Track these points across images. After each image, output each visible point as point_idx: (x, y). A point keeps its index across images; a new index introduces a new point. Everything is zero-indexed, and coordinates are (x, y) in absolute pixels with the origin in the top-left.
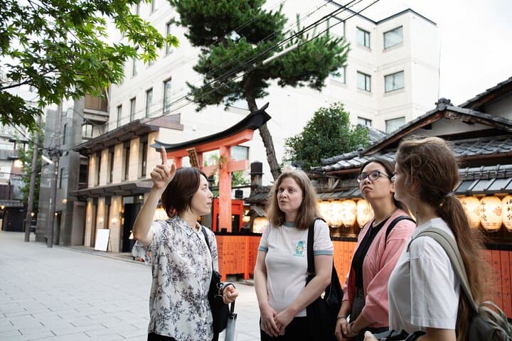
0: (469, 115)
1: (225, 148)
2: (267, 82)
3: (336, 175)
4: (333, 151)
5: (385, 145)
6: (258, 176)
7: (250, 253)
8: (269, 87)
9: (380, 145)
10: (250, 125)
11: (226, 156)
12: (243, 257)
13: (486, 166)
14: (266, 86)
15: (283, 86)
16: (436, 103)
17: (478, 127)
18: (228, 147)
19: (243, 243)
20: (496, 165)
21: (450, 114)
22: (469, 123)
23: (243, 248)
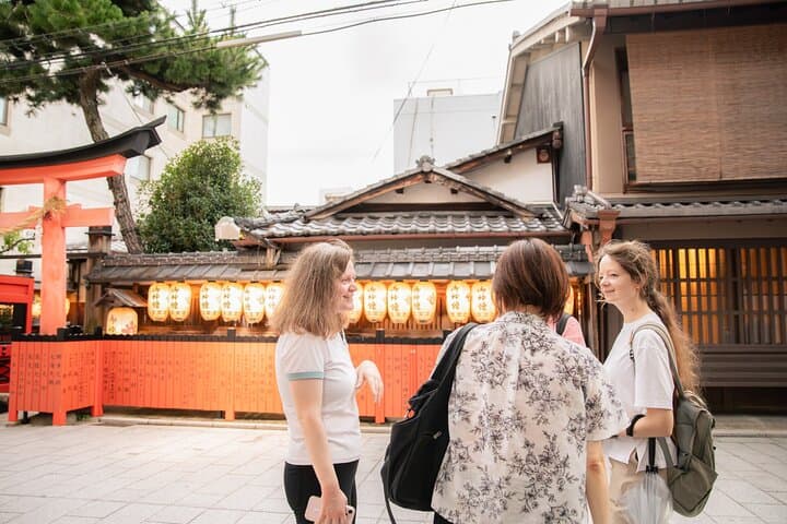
0: (459, 182)
1: (57, 183)
2: (107, 82)
3: (279, 244)
4: (227, 208)
5: (343, 207)
6: (105, 238)
7: (106, 370)
8: (111, 93)
9: (336, 206)
10: (125, 148)
11: (60, 196)
12: (92, 378)
13: (480, 245)
14: (106, 89)
15: (135, 95)
16: (417, 162)
17: (463, 198)
18: (63, 182)
19: (93, 354)
20: (492, 245)
21: (436, 177)
22: (454, 192)
23: (93, 362)
